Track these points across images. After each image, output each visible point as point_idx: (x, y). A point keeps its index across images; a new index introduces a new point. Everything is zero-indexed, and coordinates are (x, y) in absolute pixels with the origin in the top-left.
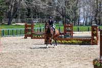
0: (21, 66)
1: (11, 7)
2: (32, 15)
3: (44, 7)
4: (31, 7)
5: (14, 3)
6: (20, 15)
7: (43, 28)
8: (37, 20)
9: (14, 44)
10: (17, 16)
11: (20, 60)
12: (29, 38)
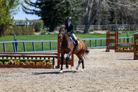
0: (101, 89)
1: (89, 10)
2: (116, 20)
3: (133, 9)
4: (115, 9)
5: (92, 4)
6: (100, 20)
7: (131, 37)
8: (123, 27)
9: (93, 60)
10: (96, 21)
11: (100, 82)
12: (112, 51)
